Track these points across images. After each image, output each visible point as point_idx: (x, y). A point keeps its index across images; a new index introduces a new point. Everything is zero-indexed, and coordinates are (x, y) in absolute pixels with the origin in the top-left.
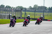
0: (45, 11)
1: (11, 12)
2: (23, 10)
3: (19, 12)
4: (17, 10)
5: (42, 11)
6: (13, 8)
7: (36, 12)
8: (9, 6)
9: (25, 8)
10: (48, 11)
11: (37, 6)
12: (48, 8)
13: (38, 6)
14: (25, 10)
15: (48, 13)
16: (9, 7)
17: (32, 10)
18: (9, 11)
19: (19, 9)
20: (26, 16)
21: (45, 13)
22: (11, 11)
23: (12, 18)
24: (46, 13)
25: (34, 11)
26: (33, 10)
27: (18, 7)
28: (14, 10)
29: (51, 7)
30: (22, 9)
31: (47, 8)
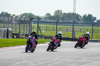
0: (77, 23)
1: (10, 25)
2: (34, 21)
3: (26, 25)
4: (22, 21)
5: (70, 23)
6: (14, 17)
7: (59, 25)
8: (7, 13)
9: (38, 16)
10: (81, 22)
11: (61, 13)
12: (82, 16)
13: (63, 13)
14: (38, 20)
15: (82, 26)
16: (7, 15)
17: (51, 21)
18: (6, 22)
19: (26, 19)
20: (39, 31)
21: (76, 26)
22: (10, 22)
23: (30, 36)
24: (78, 26)
25: (55, 22)
26: (53, 21)
27: (24, 15)
28: (17, 21)
29: (87, 15)
30: (32, 19)
31: (80, 16)
